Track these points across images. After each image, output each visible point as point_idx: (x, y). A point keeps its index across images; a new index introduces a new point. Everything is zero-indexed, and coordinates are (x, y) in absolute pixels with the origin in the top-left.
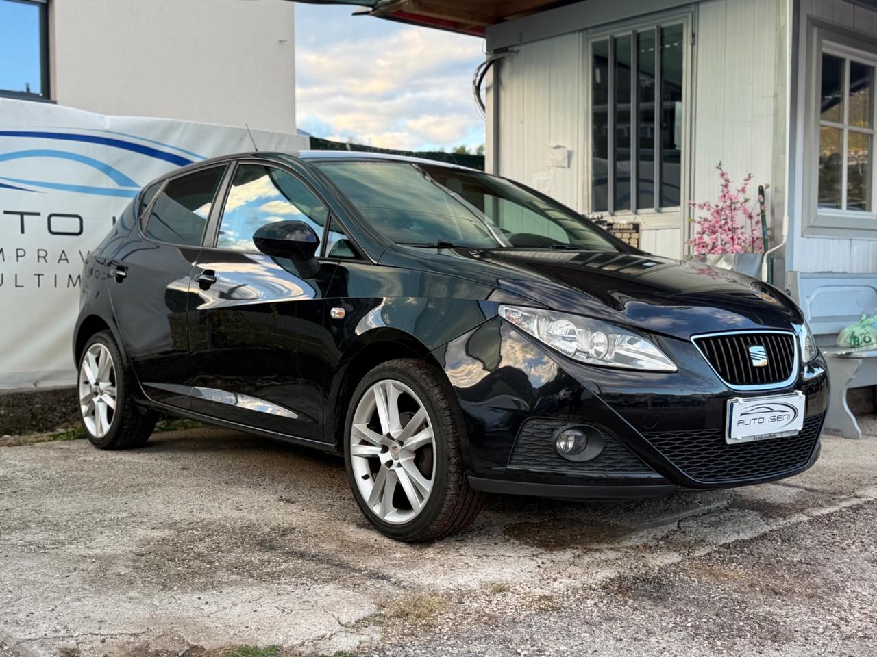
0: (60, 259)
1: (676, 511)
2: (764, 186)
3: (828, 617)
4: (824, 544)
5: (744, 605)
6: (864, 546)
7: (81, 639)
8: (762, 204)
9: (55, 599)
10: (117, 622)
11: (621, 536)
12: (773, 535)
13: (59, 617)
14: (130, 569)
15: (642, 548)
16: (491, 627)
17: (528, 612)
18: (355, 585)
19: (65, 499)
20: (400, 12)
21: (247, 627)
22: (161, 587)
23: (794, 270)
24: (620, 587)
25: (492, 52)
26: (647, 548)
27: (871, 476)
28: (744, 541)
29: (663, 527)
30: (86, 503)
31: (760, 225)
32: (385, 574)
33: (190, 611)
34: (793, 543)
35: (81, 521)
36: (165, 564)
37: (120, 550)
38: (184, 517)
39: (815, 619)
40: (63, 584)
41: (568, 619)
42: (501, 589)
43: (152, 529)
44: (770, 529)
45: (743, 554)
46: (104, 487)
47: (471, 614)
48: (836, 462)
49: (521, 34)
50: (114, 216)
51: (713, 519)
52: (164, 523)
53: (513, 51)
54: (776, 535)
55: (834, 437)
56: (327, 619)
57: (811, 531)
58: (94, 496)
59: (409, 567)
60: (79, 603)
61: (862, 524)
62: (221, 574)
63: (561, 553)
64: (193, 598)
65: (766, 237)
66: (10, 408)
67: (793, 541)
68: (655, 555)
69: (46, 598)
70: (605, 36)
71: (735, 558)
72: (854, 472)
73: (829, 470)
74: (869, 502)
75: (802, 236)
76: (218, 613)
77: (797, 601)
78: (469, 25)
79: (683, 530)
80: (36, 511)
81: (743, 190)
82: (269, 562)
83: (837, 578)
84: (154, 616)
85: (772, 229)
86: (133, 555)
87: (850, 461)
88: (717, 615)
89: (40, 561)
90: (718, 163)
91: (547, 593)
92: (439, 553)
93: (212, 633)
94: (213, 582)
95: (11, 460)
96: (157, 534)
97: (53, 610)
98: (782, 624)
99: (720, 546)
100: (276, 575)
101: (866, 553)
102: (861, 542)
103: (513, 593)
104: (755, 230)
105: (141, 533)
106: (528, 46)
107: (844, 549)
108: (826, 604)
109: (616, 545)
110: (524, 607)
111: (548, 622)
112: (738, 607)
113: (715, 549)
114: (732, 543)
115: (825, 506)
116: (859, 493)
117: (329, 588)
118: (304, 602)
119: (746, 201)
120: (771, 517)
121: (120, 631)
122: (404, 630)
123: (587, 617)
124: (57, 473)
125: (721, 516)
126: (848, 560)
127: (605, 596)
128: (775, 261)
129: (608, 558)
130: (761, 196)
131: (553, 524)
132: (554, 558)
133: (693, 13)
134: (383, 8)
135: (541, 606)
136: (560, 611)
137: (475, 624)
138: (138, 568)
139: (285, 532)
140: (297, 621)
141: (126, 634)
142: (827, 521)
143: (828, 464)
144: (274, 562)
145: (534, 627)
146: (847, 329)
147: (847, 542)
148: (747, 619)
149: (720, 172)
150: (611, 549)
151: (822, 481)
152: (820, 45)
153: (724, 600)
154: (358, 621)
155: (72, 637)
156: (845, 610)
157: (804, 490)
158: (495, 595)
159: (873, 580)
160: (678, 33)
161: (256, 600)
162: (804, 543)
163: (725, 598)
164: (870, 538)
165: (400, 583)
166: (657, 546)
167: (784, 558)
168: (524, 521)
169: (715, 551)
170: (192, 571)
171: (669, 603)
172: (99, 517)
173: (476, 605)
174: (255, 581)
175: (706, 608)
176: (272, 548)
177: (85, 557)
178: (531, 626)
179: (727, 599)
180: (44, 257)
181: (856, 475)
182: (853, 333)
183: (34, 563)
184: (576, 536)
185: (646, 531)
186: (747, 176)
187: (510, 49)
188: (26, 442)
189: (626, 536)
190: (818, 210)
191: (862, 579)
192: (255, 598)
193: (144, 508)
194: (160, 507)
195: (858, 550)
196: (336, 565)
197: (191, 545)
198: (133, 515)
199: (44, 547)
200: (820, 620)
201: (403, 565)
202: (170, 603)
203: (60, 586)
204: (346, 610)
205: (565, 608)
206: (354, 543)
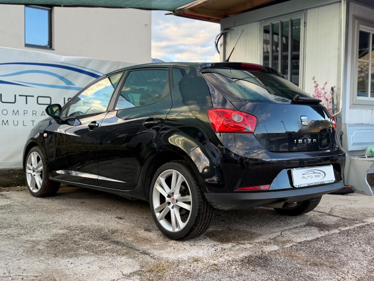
0: (42, 115)
1: (282, 227)
2: (333, 87)
3: (337, 277)
4: (343, 243)
5: (301, 270)
6: (361, 245)
7: (14, 277)
8: (332, 94)
9: (9, 259)
10: (31, 271)
11: (255, 237)
12: (321, 239)
13: (8, 267)
14: (44, 247)
15: (263, 243)
16: (187, 278)
17: (205, 271)
18: (135, 257)
19: (30, 215)
20: (184, 14)
21: (83, 275)
22: (54, 255)
23: (346, 123)
24: (248, 260)
25: (223, 30)
26: (265, 243)
27: (372, 213)
28: (308, 241)
29: (274, 234)
30: (38, 217)
31: (331, 104)
32: (148, 252)
33: (62, 267)
34: (329, 242)
35: (32, 225)
36: (59, 245)
37: (44, 238)
38: (75, 224)
39: (331, 277)
40: (15, 253)
41: (222, 275)
42: (197, 261)
43: (60, 229)
44: (321, 236)
45: (306, 247)
46: (47, 210)
47: (180, 271)
48: (359, 206)
49: (235, 22)
50: (64, 97)
51: (297, 231)
52: (66, 227)
53: (231, 29)
54: (323, 239)
55: (361, 194)
56: (117, 272)
57: (339, 237)
58: (42, 214)
59: (160, 249)
60: (18, 261)
61: (362, 234)
62: (80, 250)
63: (227, 244)
64: (66, 261)
65: (334, 109)
66: (20, 175)
67: (330, 241)
68: (267, 247)
69: (6, 259)
70: (268, 23)
71: (302, 248)
72: (365, 211)
73: (354, 209)
74: (368, 224)
75: (350, 108)
76: (73, 268)
77: (325, 269)
78: (213, 19)
79: (283, 235)
80: (16, 220)
81: (323, 89)
82: (102, 245)
83: (345, 259)
84: (47, 268)
85: (337, 105)
86: (48, 241)
87: (365, 206)
88: (287, 275)
89: (9, 242)
90: (313, 77)
91: (216, 262)
92: (175, 243)
93: (67, 277)
94: (76, 254)
95: (15, 197)
96: (61, 232)
97: (7, 264)
98: (315, 279)
99: (297, 243)
100: (103, 252)
101: (361, 248)
102: (360, 243)
103: (201, 262)
104: (329, 105)
105: (55, 231)
106: (237, 27)
107: (351, 246)
108: (337, 271)
109: (252, 242)
110: (205, 269)
111: (213, 276)
112: (298, 271)
113: (295, 244)
114: (303, 242)
115: (348, 226)
116: (364, 220)
117: (123, 258)
118: (110, 264)
119: (325, 93)
120: (323, 230)
121: (31, 275)
122: (150, 278)
123: (230, 274)
124: (31, 203)
125: (301, 229)
126: (352, 251)
127: (241, 265)
128: (338, 119)
129: (247, 247)
130: (332, 91)
131: (227, 231)
132: (223, 247)
133: (305, 13)
134: (177, 12)
135: (212, 268)
136: (219, 271)
137: (181, 276)
138: (48, 246)
139: (113, 232)
140: (105, 273)
141: (33, 276)
142: (348, 233)
143: (355, 207)
144: (104, 246)
145: (206, 278)
146: (369, 148)
147: (353, 243)
148: (300, 277)
149: (314, 81)
150: (249, 243)
151: (350, 215)
152: (358, 27)
153: (292, 268)
154: (131, 274)
155: (11, 276)
156: (345, 274)
157: (341, 218)
158: (193, 263)
159: (361, 260)
160: (298, 22)
161: (91, 263)
162: (334, 243)
163: (293, 267)
164: (364, 241)
165: (154, 256)
166: (270, 242)
167: (324, 249)
168: (215, 229)
169: (295, 245)
170: (69, 249)
171: (268, 269)
172: (40, 223)
173: (184, 267)
174: (94, 254)
175: (284, 271)
176: (106, 239)
177: (28, 241)
178: (204, 277)
179: (294, 267)
180: (35, 114)
181: (366, 212)
182: (371, 150)
183: (7, 243)
184: (235, 237)
185: (266, 235)
186: (325, 83)
187: (230, 28)
188: (24, 190)
189: (257, 238)
190: (357, 97)
191: (356, 260)
192: (91, 261)
193: (60, 220)
194: (66, 219)
195: (357, 246)
196: (130, 248)
197: (73, 237)
198: (55, 223)
199: (13, 236)
200: (332, 278)
201: (158, 248)
202: (55, 263)
203: (13, 253)
204: (127, 268)
205: (222, 270)
206: (141, 238)
